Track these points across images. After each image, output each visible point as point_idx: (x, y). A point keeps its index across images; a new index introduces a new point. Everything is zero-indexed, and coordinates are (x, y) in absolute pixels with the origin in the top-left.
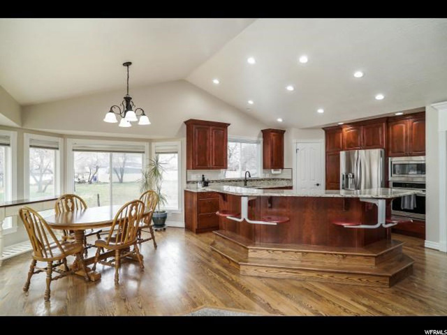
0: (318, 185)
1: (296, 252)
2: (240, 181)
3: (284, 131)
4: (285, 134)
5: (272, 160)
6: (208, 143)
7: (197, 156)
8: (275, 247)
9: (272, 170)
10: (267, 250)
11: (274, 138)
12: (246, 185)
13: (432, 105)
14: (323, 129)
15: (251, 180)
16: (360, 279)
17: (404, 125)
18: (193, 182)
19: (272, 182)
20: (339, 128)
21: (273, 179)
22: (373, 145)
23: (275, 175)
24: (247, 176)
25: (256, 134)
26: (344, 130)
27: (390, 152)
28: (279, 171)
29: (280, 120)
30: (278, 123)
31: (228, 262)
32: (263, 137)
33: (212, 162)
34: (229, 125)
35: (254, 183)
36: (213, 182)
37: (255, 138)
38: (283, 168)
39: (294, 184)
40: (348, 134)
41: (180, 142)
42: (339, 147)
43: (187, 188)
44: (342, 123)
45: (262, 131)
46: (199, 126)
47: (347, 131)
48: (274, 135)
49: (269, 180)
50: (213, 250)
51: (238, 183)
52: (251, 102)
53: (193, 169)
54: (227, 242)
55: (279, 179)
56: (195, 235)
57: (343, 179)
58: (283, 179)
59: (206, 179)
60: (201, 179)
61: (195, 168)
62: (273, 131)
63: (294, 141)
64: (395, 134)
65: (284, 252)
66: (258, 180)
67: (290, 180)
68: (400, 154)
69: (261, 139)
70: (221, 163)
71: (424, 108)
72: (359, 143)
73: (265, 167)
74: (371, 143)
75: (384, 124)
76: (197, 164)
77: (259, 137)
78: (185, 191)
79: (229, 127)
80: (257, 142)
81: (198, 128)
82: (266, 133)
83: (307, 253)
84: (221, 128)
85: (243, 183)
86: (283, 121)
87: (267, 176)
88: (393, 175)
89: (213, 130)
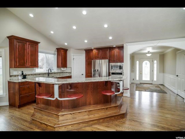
0: (82, 75)
1: (85, 111)
2: (45, 74)
3: (68, 50)
4: (68, 51)
5: (62, 64)
6: (25, 52)
7: (18, 59)
8: (74, 110)
9: (62, 68)
10: (70, 114)
11: (63, 52)
12: (48, 76)
13: (126, 44)
14: (85, 50)
15: (51, 74)
16: (115, 118)
17: (115, 51)
18: (15, 76)
19: (61, 74)
20: (92, 50)
21: (62, 73)
22: (105, 58)
23: (63, 70)
24: (50, 71)
25: (54, 50)
26: (94, 51)
27: (110, 61)
28: (65, 69)
29: (66, 44)
30: (65, 45)
31: (46, 126)
32: (57, 52)
33: (28, 63)
34: (39, 43)
35: (53, 75)
36: (29, 75)
37: (53, 52)
38: (67, 67)
39: (72, 75)
40: (95, 53)
41: (4, 50)
42: (91, 58)
43: (10, 80)
44: (93, 48)
45: (57, 49)
46: (19, 41)
47: (95, 51)
48: (63, 51)
49: (60, 73)
50: (33, 120)
51: (44, 75)
52: (52, 32)
53: (15, 68)
54: (43, 113)
55: (65, 73)
56: (17, 109)
57: (94, 72)
58: (67, 73)
59: (24, 74)
60: (21, 74)
61: (16, 67)
62: (62, 49)
63: (72, 54)
64: (112, 54)
65: (79, 113)
66: (55, 73)
67: (71, 73)
68: (114, 62)
69: (56, 53)
70: (35, 64)
71: (123, 45)
72: (99, 57)
73: (58, 67)
74: (104, 57)
75: (109, 50)
76: (18, 64)
77: (55, 51)
78: (9, 82)
79: (39, 44)
80: (54, 54)
81: (18, 42)
82: (59, 50)
83: (91, 111)
84: (34, 44)
85: (47, 75)
86: (68, 44)
87: (59, 71)
88: (112, 70)
89: (29, 45)
